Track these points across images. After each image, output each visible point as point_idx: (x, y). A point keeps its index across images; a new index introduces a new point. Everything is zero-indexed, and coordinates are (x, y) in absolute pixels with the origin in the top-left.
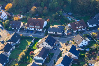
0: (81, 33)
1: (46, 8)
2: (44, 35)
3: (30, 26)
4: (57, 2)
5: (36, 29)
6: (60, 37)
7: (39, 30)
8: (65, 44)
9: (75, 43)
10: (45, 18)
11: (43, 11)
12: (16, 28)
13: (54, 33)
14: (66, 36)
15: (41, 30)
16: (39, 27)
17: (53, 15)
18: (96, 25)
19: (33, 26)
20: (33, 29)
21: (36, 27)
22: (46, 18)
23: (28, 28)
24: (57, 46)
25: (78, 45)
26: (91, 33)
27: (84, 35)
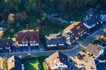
0: (85, 39)
1: (24, 13)
2: (45, 51)
3: (23, 42)
4: (35, 4)
5: (31, 45)
6: (65, 49)
7: (34, 45)
8: (78, 58)
9: (89, 54)
10: (29, 26)
11: (23, 17)
12: (6, 48)
13: (56, 45)
14: (71, 47)
15: (37, 44)
16: (35, 42)
17: (39, 21)
19: (27, 42)
20: (27, 45)
21: (31, 42)
22: (31, 25)
23: (21, 45)
24: (70, 62)
25: (95, 56)
26: (96, 36)
27: (93, 42)
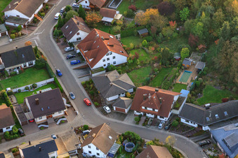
6: (97, 107)
18: (196, 126)
24: (58, 123)
